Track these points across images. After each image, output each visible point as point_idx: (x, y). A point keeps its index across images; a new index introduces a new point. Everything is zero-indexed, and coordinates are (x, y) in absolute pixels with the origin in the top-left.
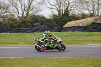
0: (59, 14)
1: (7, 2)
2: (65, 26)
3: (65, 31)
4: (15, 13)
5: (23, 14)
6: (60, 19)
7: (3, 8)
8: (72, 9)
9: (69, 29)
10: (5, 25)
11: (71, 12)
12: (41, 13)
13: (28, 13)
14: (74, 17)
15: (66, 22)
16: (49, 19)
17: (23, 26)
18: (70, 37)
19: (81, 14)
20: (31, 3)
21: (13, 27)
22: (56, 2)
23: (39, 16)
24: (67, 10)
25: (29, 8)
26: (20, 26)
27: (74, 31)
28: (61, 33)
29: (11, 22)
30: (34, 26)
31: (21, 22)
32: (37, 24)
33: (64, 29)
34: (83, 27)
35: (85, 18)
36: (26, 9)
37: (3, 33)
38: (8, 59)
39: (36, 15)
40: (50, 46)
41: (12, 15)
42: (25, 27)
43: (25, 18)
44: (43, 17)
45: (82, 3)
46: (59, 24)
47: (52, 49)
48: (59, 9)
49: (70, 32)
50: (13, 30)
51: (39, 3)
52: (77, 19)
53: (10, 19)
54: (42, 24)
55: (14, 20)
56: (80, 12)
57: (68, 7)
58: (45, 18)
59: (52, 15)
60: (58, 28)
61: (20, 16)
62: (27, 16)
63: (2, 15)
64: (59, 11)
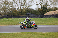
0: (41, 8)
1: (12, 1)
2: (45, 14)
3: (45, 17)
4: (16, 7)
5: (21, 8)
6: (42, 10)
7: (10, 4)
8: (49, 5)
9: (47, 16)
10: (11, 14)
11: (48, 6)
12: (31, 7)
13: (23, 7)
14: (50, 9)
15: (45, 12)
16: (36, 11)
17: (21, 15)
18: (48, 21)
19: (54, 8)
20: (25, 2)
21: (15, 15)
22: (40, 1)
23: (30, 9)
24: (46, 6)
25: (24, 4)
26: (19, 14)
27: (50, 17)
28: (43, 18)
29: (14, 12)
30: (27, 14)
31: (20, 12)
32: (29, 13)
33: (45, 16)
34: (55, 15)
35: (56, 10)
36: (23, 5)
37: (9, 19)
38: (12, 33)
39: (28, 8)
40: (29, 26)
41: (15, 8)
42: (22, 15)
43: (22, 10)
44: (32, 10)
45: (55, 2)
46: (41, 13)
47: (30, 28)
48: (41, 5)
49: (48, 18)
50: (15, 17)
51: (30, 2)
52: (52, 10)
53: (14, 11)
54: (32, 13)
55: (15, 11)
56: (53, 7)
57: (46, 4)
58: (33, 10)
59: (37, 8)
60: (41, 16)
61: (19, 9)
62: (23, 9)
63: (9, 8)
64: (41, 6)
